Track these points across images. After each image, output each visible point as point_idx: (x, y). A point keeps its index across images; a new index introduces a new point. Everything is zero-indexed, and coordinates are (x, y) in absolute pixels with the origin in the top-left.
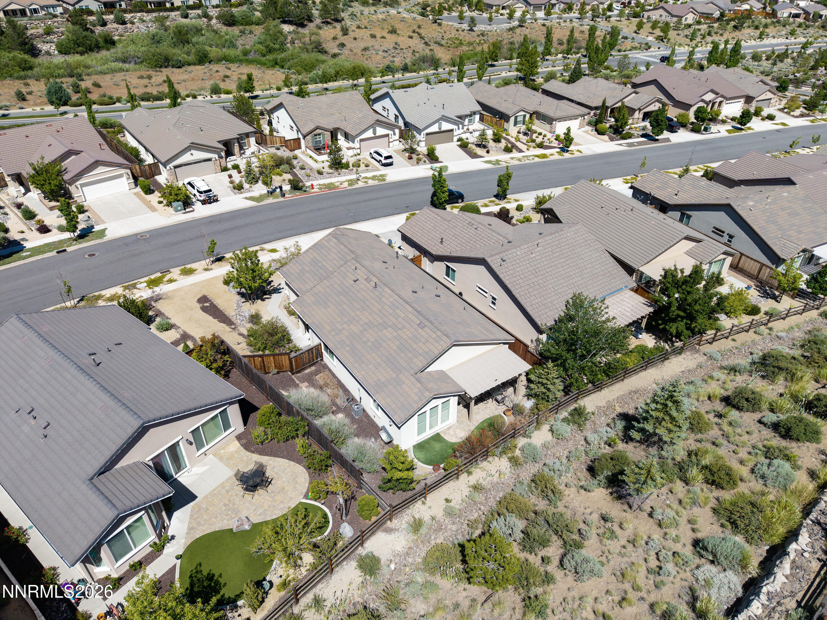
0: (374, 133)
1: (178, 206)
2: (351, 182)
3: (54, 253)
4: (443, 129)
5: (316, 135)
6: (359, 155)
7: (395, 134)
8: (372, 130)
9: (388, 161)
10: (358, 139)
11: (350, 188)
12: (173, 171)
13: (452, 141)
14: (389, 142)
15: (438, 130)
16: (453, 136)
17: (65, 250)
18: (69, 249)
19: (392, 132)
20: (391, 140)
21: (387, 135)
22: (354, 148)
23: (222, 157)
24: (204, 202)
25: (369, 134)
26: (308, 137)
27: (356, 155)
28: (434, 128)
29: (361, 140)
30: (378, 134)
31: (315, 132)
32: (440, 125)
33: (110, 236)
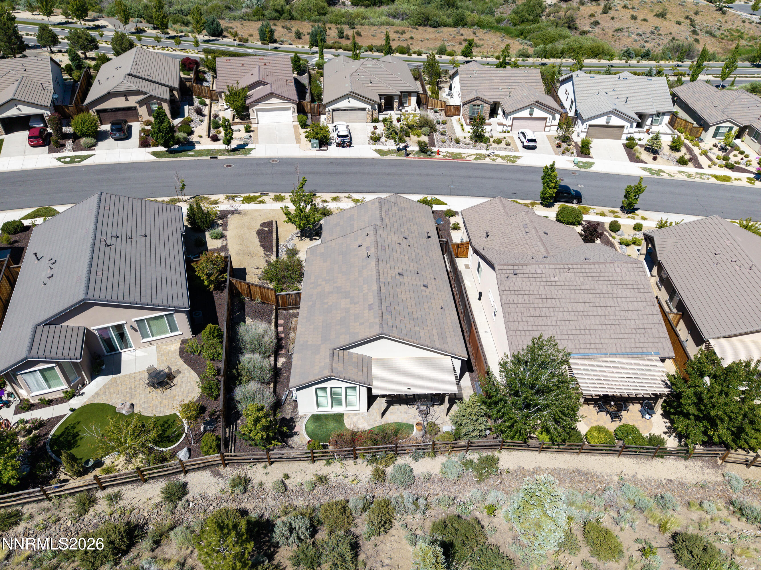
0: (531, 113)
1: (315, 143)
2: (479, 157)
3: (208, 158)
4: (611, 124)
5: (474, 105)
6: (508, 132)
7: (554, 119)
8: (528, 110)
9: (531, 144)
10: (512, 117)
11: (475, 162)
12: (331, 113)
13: (620, 138)
14: (546, 126)
15: (605, 124)
16: (622, 133)
17: (216, 158)
18: (220, 157)
19: (551, 117)
20: (548, 124)
21: (545, 119)
22: (505, 125)
23: (375, 110)
24: (339, 145)
25: (525, 113)
26: (466, 106)
27: (505, 132)
28: (602, 121)
29: (514, 119)
30: (534, 116)
31: (474, 103)
32: (609, 119)
33: (253, 154)
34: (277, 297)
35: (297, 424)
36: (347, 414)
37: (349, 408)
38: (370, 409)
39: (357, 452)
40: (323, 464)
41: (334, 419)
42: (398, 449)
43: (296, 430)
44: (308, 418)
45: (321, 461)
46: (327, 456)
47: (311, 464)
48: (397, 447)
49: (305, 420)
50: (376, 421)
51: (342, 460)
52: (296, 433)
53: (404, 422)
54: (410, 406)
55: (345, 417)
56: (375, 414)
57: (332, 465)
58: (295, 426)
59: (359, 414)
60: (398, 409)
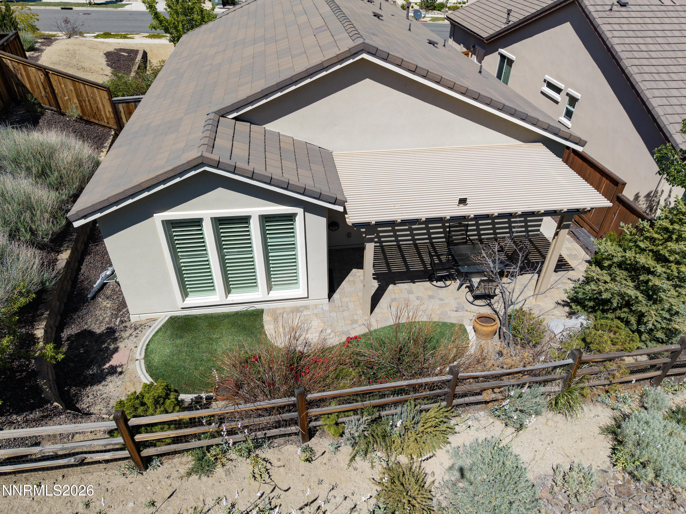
3: (59, 8)
11: (431, 22)
17: (71, 9)
18: (75, 8)
33: (127, 8)
34: (114, 107)
35: (121, 345)
36: (274, 311)
37: (275, 294)
38: (336, 296)
40: (183, 470)
41: (233, 324)
42: (459, 389)
43: (115, 360)
44: (157, 326)
45: (176, 460)
46: (197, 436)
47: (134, 477)
48: (457, 381)
49: (148, 334)
50: (354, 322)
51: (258, 445)
52: (113, 371)
53: (436, 319)
54: (440, 284)
55: (266, 318)
56: (351, 306)
57: (219, 471)
58: (116, 350)
59: (306, 307)
60: (410, 292)
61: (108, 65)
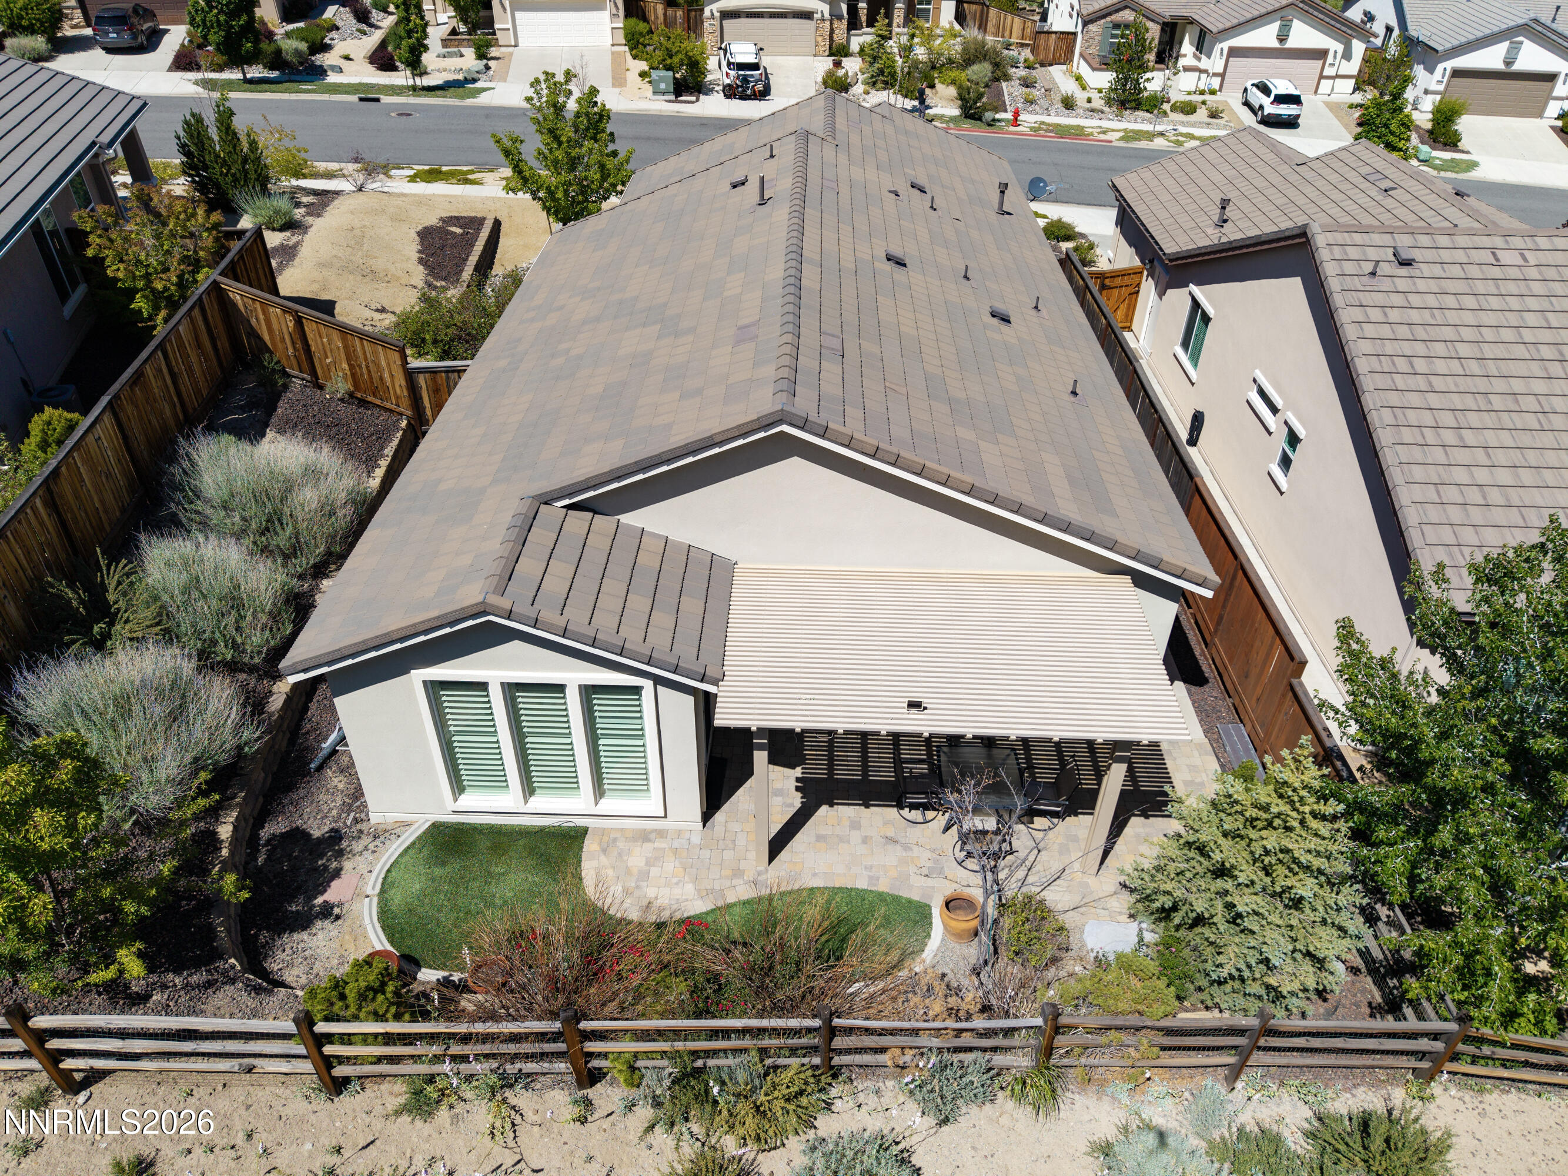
0: (1282, 38)
1: (661, 79)
2: (1135, 136)
3: (354, 98)
4: (1519, 66)
5: (1117, 26)
6: (1213, 92)
7: (1347, 55)
8: (1274, 28)
9: (1285, 110)
10: (1226, 45)
11: (1122, 144)
12: (717, 23)
13: (1540, 115)
14: (1322, 77)
15: (1500, 66)
16: (1549, 97)
17: (378, 100)
18: (385, 99)
19: (1340, 48)
20: (1329, 71)
21: (1321, 54)
22: (1206, 71)
23: (840, 18)
24: (730, 92)
25: (1265, 36)
26: (1093, 28)
27: (1202, 93)
28: (1491, 58)
29: (1234, 52)
30: (1291, 44)
31: (1117, 17)
32: (1515, 48)
33: (484, 99)
34: (410, 375)
35: (348, 865)
36: (603, 831)
37: (609, 804)
38: (719, 817)
39: (592, 1046)
40: (394, 1103)
41: (532, 851)
42: (838, 1042)
43: (333, 894)
44: (409, 837)
45: (385, 1087)
46: (416, 1058)
47: (321, 1102)
48: (832, 1032)
49: (394, 849)
50: (738, 873)
51: (508, 1082)
52: (327, 912)
53: (883, 887)
54: (916, 815)
55: (590, 845)
56: (741, 840)
57: (443, 1114)
58: (337, 873)
59: (661, 834)
60: (855, 825)
61: (421, 261)
